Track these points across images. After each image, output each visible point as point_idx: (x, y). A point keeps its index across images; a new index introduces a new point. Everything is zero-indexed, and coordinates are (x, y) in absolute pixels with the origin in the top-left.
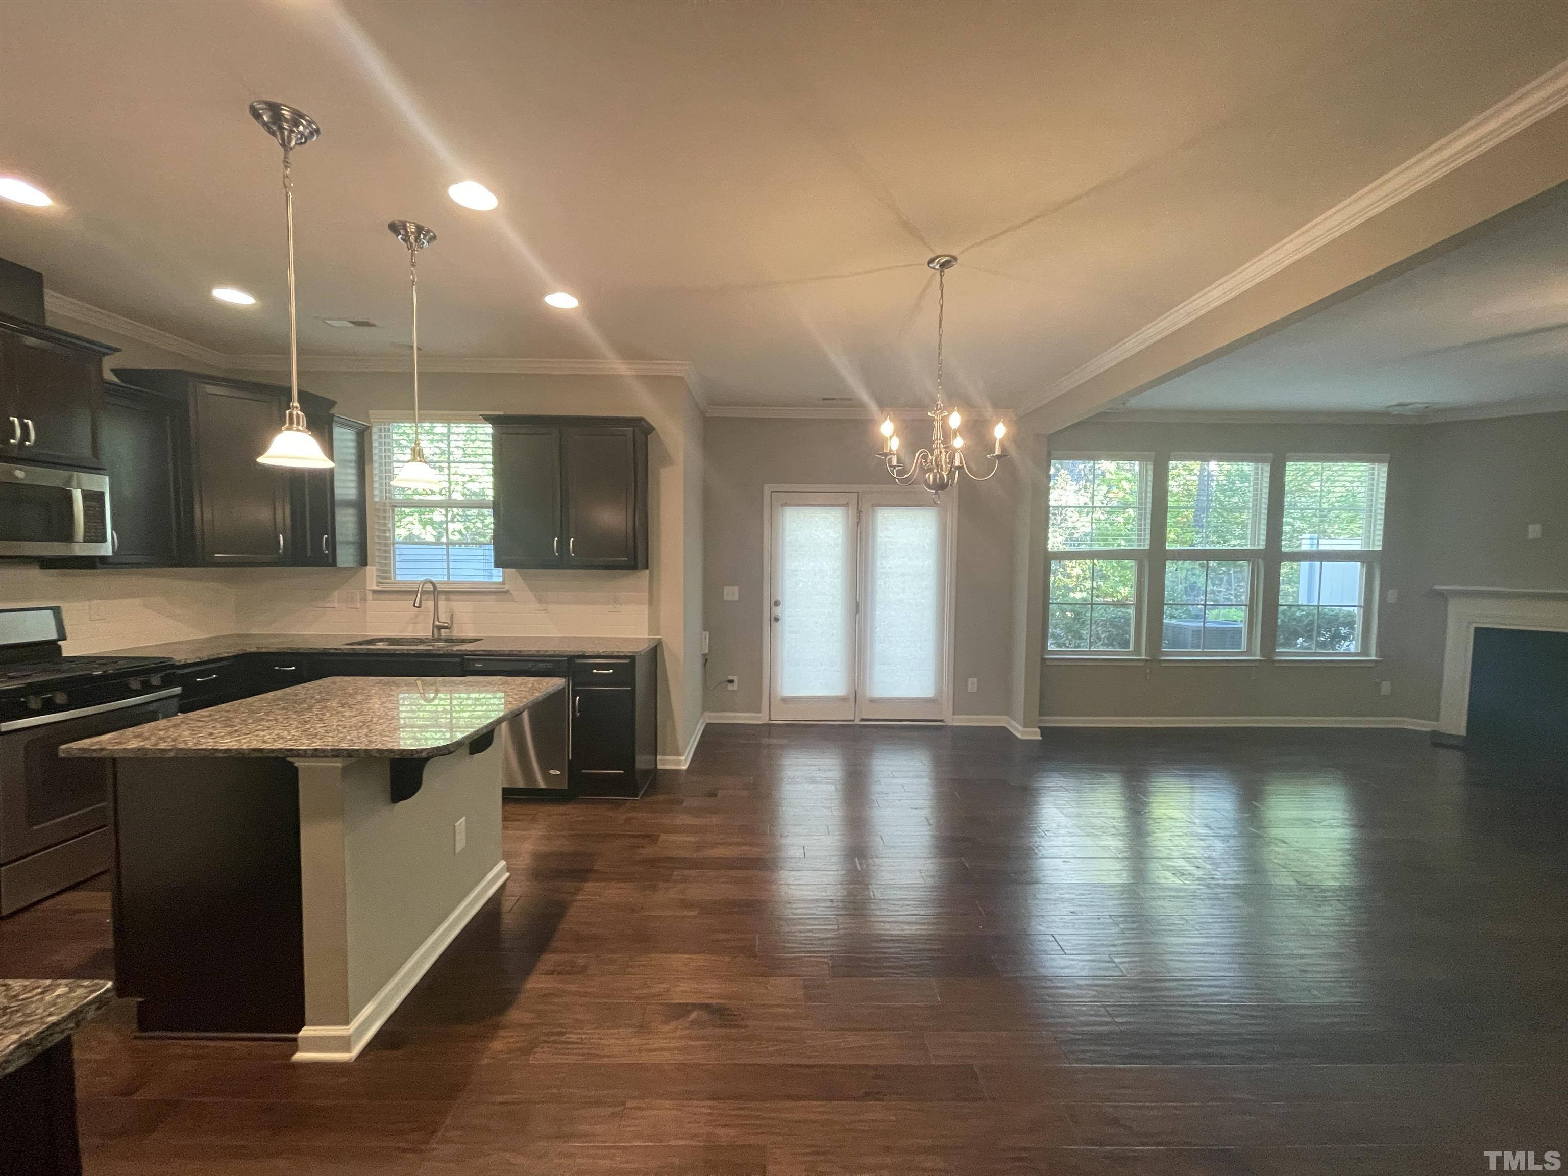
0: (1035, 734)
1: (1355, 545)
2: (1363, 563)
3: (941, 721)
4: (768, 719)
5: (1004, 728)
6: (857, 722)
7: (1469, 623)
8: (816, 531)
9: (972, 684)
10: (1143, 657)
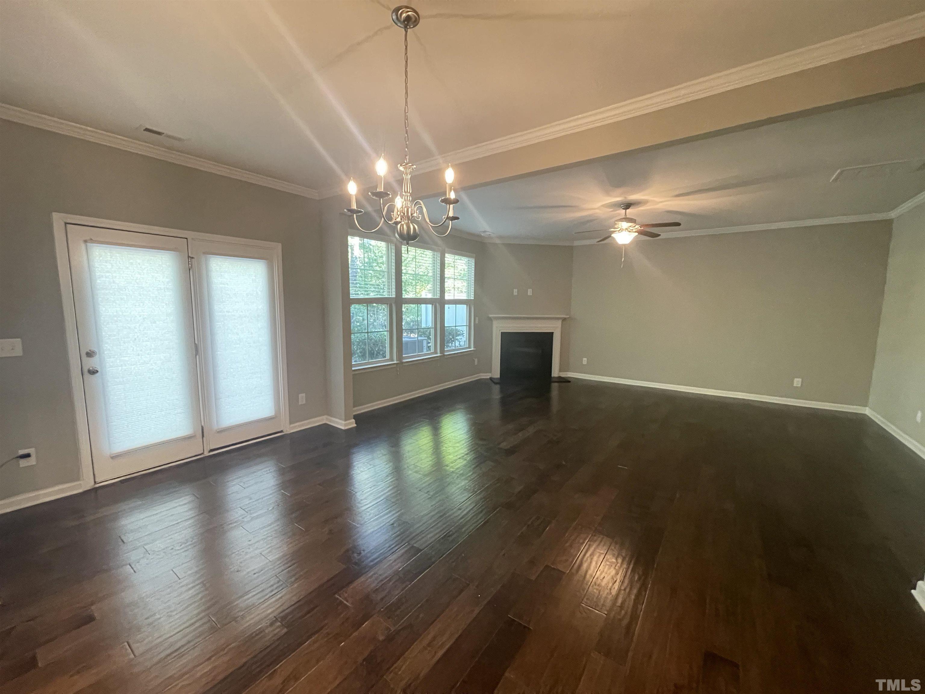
0: (352, 423)
1: (464, 297)
2: (467, 305)
3: (282, 431)
4: (93, 483)
5: (325, 424)
6: (207, 454)
7: (500, 330)
8: (139, 273)
9: (302, 398)
10: (395, 362)
